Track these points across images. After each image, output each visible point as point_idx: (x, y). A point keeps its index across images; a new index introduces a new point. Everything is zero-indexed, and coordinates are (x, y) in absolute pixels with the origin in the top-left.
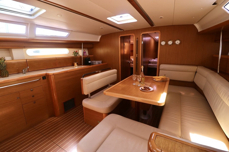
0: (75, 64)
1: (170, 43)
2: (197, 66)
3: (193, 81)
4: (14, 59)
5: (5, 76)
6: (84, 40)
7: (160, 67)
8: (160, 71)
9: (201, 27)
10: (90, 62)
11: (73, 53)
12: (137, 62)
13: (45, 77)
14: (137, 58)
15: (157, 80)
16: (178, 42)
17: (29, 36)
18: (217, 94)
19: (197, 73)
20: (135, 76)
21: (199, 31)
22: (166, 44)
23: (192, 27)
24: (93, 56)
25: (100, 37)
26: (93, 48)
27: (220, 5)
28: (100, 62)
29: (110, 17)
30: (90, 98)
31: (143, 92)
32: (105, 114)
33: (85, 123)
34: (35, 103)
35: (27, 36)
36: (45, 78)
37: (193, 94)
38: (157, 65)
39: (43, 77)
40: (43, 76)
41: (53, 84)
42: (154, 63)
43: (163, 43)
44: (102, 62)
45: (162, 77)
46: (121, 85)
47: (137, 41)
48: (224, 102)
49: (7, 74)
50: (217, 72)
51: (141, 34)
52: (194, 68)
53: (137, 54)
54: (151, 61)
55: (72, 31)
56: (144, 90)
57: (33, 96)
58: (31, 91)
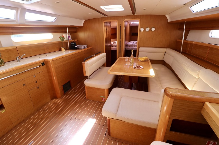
0: (63, 49)
1: (148, 29)
2: (166, 48)
3: (162, 60)
4: (3, 47)
5: (2, 65)
6: (70, 25)
7: (139, 49)
8: (139, 53)
9: (171, 18)
10: (76, 46)
11: (60, 38)
12: (120, 45)
13: (44, 63)
14: (120, 42)
15: (142, 60)
16: (153, 29)
17: (19, 22)
18: (182, 67)
19: (166, 53)
20: (128, 58)
21: (169, 21)
22: (144, 30)
23: (164, 17)
24: (77, 40)
25: (84, 21)
26: (76, 32)
27: (188, 5)
28: (86, 46)
29: (103, 6)
30: (89, 79)
31: (137, 70)
32: (106, 89)
33: (88, 99)
34: (38, 88)
35: (16, 21)
36: (44, 65)
37: (164, 69)
38: (137, 47)
39: (42, 64)
40: (42, 62)
41: (53, 70)
42: (130, 46)
43: (142, 30)
44: (87, 47)
45: (145, 58)
46: (116, 66)
47: (120, 27)
48: (187, 72)
49: (3, 63)
50: (180, 53)
51: (124, 21)
52: (164, 50)
53: (120, 38)
54: (128, 44)
55: (59, 15)
56: (137, 68)
57: (36, 82)
58: (34, 77)
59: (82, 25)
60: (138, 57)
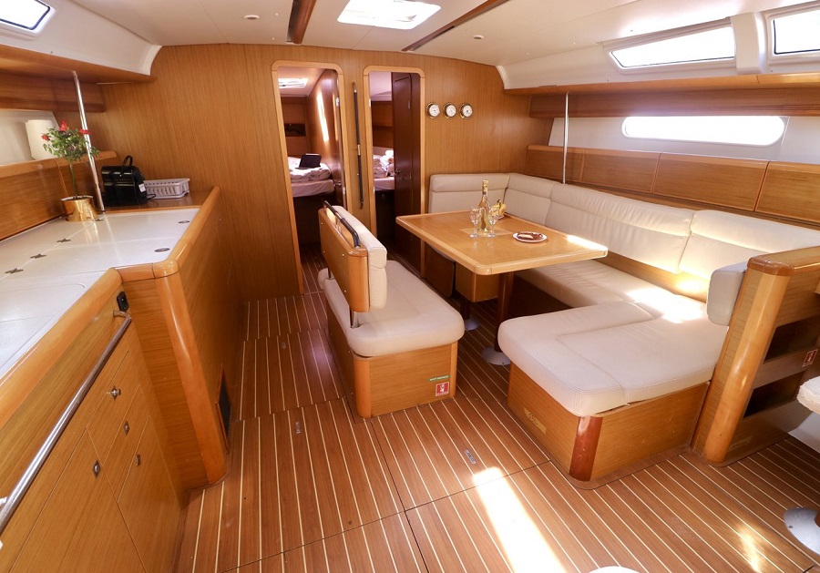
1: (451, 111)
7: (431, 182)
9: (512, 77)
10: (142, 188)
11: (47, 137)
16: (467, 111)
19: (508, 190)
21: (507, 86)
22: (439, 114)
23: (493, 71)
26: (103, 109)
27: (604, 47)
33: (371, 416)
36: (127, 305)
39: (119, 301)
40: (117, 294)
43: (435, 111)
50: (563, 183)
52: (502, 179)
58: (115, 397)
59: (146, 69)
60: (427, 212)
